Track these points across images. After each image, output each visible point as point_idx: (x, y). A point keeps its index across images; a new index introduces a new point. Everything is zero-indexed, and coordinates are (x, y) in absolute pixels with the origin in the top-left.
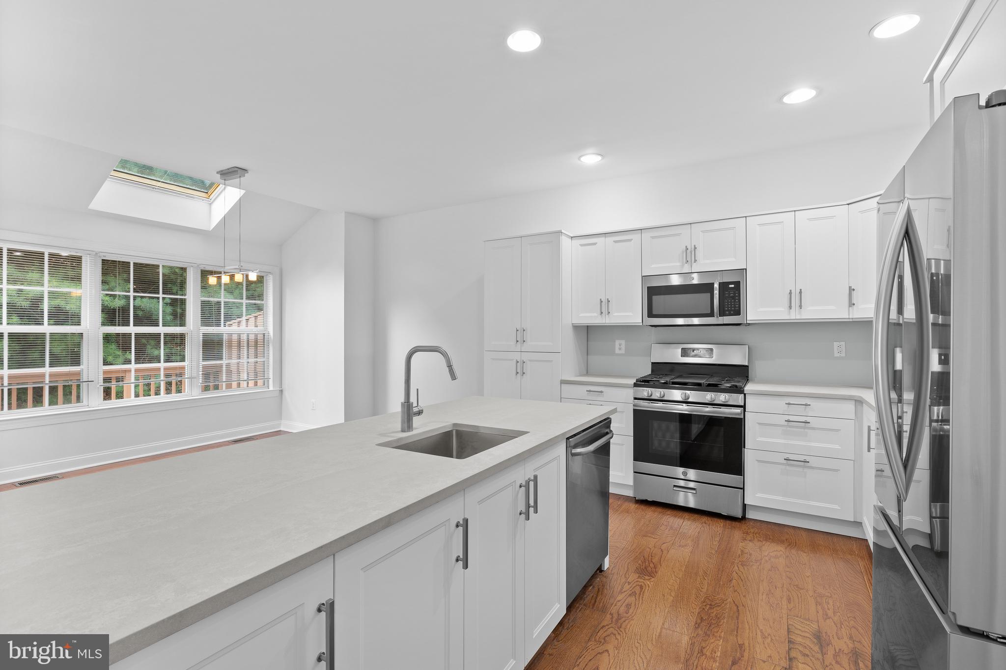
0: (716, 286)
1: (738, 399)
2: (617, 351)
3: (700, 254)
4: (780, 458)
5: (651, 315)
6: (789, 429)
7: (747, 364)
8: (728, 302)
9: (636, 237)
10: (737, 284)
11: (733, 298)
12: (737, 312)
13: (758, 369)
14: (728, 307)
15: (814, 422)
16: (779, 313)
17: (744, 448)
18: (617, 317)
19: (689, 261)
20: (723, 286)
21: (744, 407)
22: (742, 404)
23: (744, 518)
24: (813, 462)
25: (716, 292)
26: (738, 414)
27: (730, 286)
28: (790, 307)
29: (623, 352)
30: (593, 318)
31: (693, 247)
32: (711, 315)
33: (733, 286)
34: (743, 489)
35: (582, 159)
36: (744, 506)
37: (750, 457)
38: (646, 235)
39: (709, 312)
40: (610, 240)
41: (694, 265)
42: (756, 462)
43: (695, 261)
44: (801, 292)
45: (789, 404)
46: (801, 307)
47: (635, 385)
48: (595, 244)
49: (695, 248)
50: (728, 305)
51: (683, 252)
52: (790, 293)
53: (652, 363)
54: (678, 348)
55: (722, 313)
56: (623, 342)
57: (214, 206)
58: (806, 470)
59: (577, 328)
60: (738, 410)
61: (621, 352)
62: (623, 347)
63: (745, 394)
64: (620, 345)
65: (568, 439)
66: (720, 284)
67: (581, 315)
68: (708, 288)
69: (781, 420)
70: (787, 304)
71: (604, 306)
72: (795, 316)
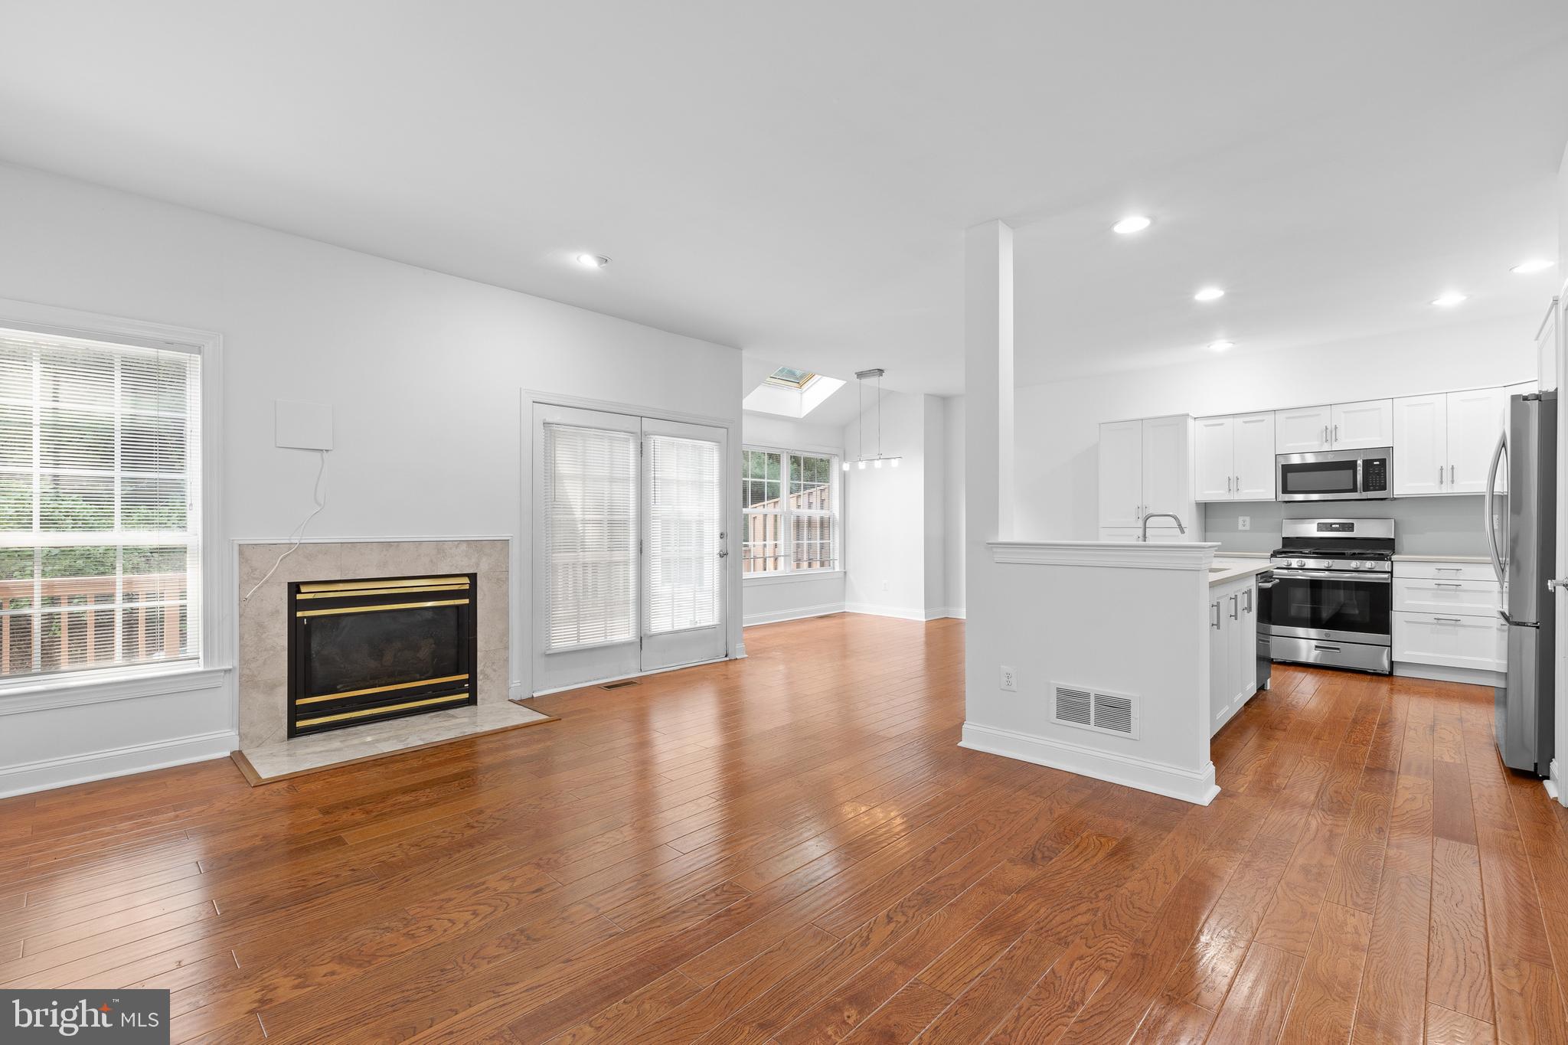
0: (1360, 462)
1: (1386, 566)
2: (1240, 527)
3: (1341, 433)
4: (1430, 618)
5: (1285, 491)
6: (1439, 592)
7: (1393, 537)
8: (1372, 478)
9: (1270, 417)
10: (1383, 462)
11: (1379, 474)
12: (1384, 488)
13: (1405, 541)
14: (1373, 483)
15: (1465, 585)
16: (1429, 487)
17: (1392, 610)
18: (1247, 494)
19: (1329, 440)
20: (1367, 463)
21: (1391, 573)
22: (1390, 570)
23: (1391, 674)
24: (1464, 620)
25: (1360, 469)
26: (1385, 579)
27: (1375, 463)
28: (1442, 482)
29: (1247, 528)
30: (1216, 494)
31: (1334, 427)
32: (1354, 490)
33: (1378, 463)
34: (1391, 646)
35: (1211, 347)
36: (1392, 663)
37: (1397, 619)
38: (1280, 416)
39: (1352, 488)
40: (1239, 420)
41: (1334, 444)
42: (1405, 623)
43: (1336, 440)
44: (1453, 468)
45: (1439, 569)
46: (1453, 482)
47: (1272, 556)
48: (1222, 424)
49: (1336, 428)
50: (1372, 481)
51: (1322, 432)
52: (1442, 469)
53: (1283, 538)
54: (1313, 523)
55: (1366, 488)
56: (1248, 519)
57: (805, 395)
58: (1457, 628)
59: (1198, 504)
60: (1386, 576)
61: (1244, 528)
62: (1248, 523)
63: (1392, 562)
64: (1244, 522)
65: (1257, 575)
66: (1364, 461)
67: (1206, 492)
68: (1352, 465)
69: (1432, 584)
70: (1439, 479)
71: (1233, 483)
72: (1446, 490)
